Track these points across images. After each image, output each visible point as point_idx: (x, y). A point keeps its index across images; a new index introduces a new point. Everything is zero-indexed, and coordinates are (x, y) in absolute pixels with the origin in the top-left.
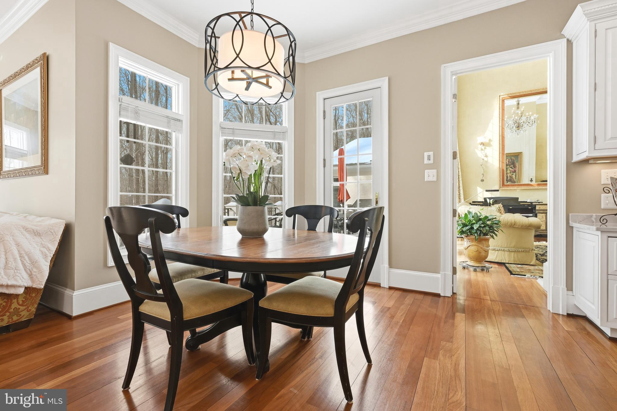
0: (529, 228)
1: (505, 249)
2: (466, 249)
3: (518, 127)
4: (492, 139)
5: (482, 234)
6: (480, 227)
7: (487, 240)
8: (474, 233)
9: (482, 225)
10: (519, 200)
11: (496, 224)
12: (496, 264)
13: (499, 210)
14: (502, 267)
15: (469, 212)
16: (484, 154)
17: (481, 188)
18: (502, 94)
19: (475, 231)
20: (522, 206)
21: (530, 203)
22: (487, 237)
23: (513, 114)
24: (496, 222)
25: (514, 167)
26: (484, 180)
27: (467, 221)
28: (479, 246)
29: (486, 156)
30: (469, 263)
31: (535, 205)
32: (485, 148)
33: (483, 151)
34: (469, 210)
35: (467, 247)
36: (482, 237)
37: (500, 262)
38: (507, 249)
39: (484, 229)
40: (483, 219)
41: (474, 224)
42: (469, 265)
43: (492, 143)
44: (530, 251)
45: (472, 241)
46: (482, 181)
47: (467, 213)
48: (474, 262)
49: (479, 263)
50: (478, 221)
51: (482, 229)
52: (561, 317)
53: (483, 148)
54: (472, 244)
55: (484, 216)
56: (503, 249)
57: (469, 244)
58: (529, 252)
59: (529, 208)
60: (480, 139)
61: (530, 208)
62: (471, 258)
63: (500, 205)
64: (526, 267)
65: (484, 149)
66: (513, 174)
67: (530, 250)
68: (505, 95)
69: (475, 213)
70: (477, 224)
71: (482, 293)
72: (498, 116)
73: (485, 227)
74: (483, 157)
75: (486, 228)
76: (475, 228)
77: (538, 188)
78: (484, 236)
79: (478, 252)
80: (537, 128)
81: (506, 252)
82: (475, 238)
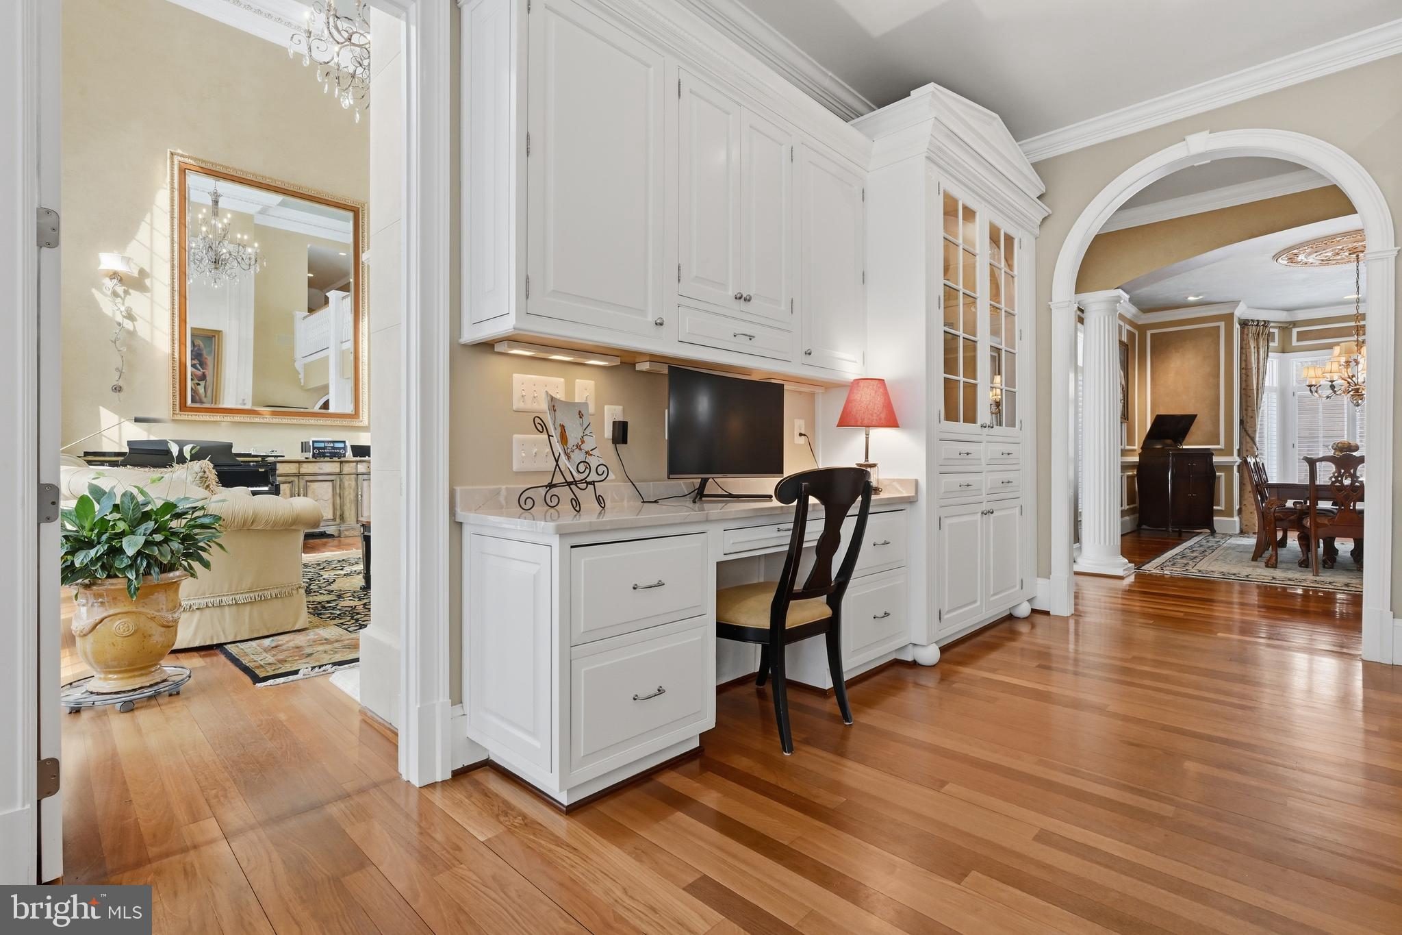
0: (293, 527)
1: (224, 598)
2: (85, 635)
3: (215, 262)
4: (147, 269)
5: (157, 569)
6: (147, 543)
7: (174, 585)
8: (123, 570)
9: (158, 538)
10: (234, 451)
11: (203, 526)
12: (195, 654)
13: (203, 481)
14: (215, 659)
15: (98, 493)
16: (123, 309)
17: (114, 411)
18: (179, 151)
19: (127, 562)
20: (241, 465)
21: (260, 459)
22: (171, 575)
23: (201, 225)
24: (206, 521)
25: (201, 364)
26: (124, 387)
27: (87, 525)
28: (140, 613)
29: (130, 316)
30: (98, 684)
31: (275, 463)
32: (126, 292)
33: (119, 300)
34: (95, 482)
35: (87, 629)
36: (156, 577)
37: (208, 643)
38: (229, 600)
39: (165, 548)
40: (156, 513)
41: (122, 534)
42: (98, 694)
43: (147, 282)
44: (295, 592)
45: (115, 599)
46: (118, 389)
47: (87, 493)
48: (120, 676)
49: (142, 675)
50: (139, 524)
51: (156, 551)
52: (439, 789)
53: (120, 290)
54: (112, 612)
55: (159, 504)
56: (217, 600)
57: (99, 613)
58: (291, 595)
59: (260, 470)
60: (109, 261)
61: (263, 470)
62: (109, 667)
63: (206, 464)
64: (288, 642)
65: (122, 294)
66: (199, 384)
67: (292, 590)
68: (188, 157)
69: (124, 495)
70: (133, 533)
71: (181, 815)
72: (168, 208)
73: (166, 541)
74: (119, 318)
75: (170, 544)
76: (130, 551)
77: (271, 421)
78: (161, 573)
79: (140, 634)
80: (260, 280)
81: (227, 608)
82: (129, 587)
